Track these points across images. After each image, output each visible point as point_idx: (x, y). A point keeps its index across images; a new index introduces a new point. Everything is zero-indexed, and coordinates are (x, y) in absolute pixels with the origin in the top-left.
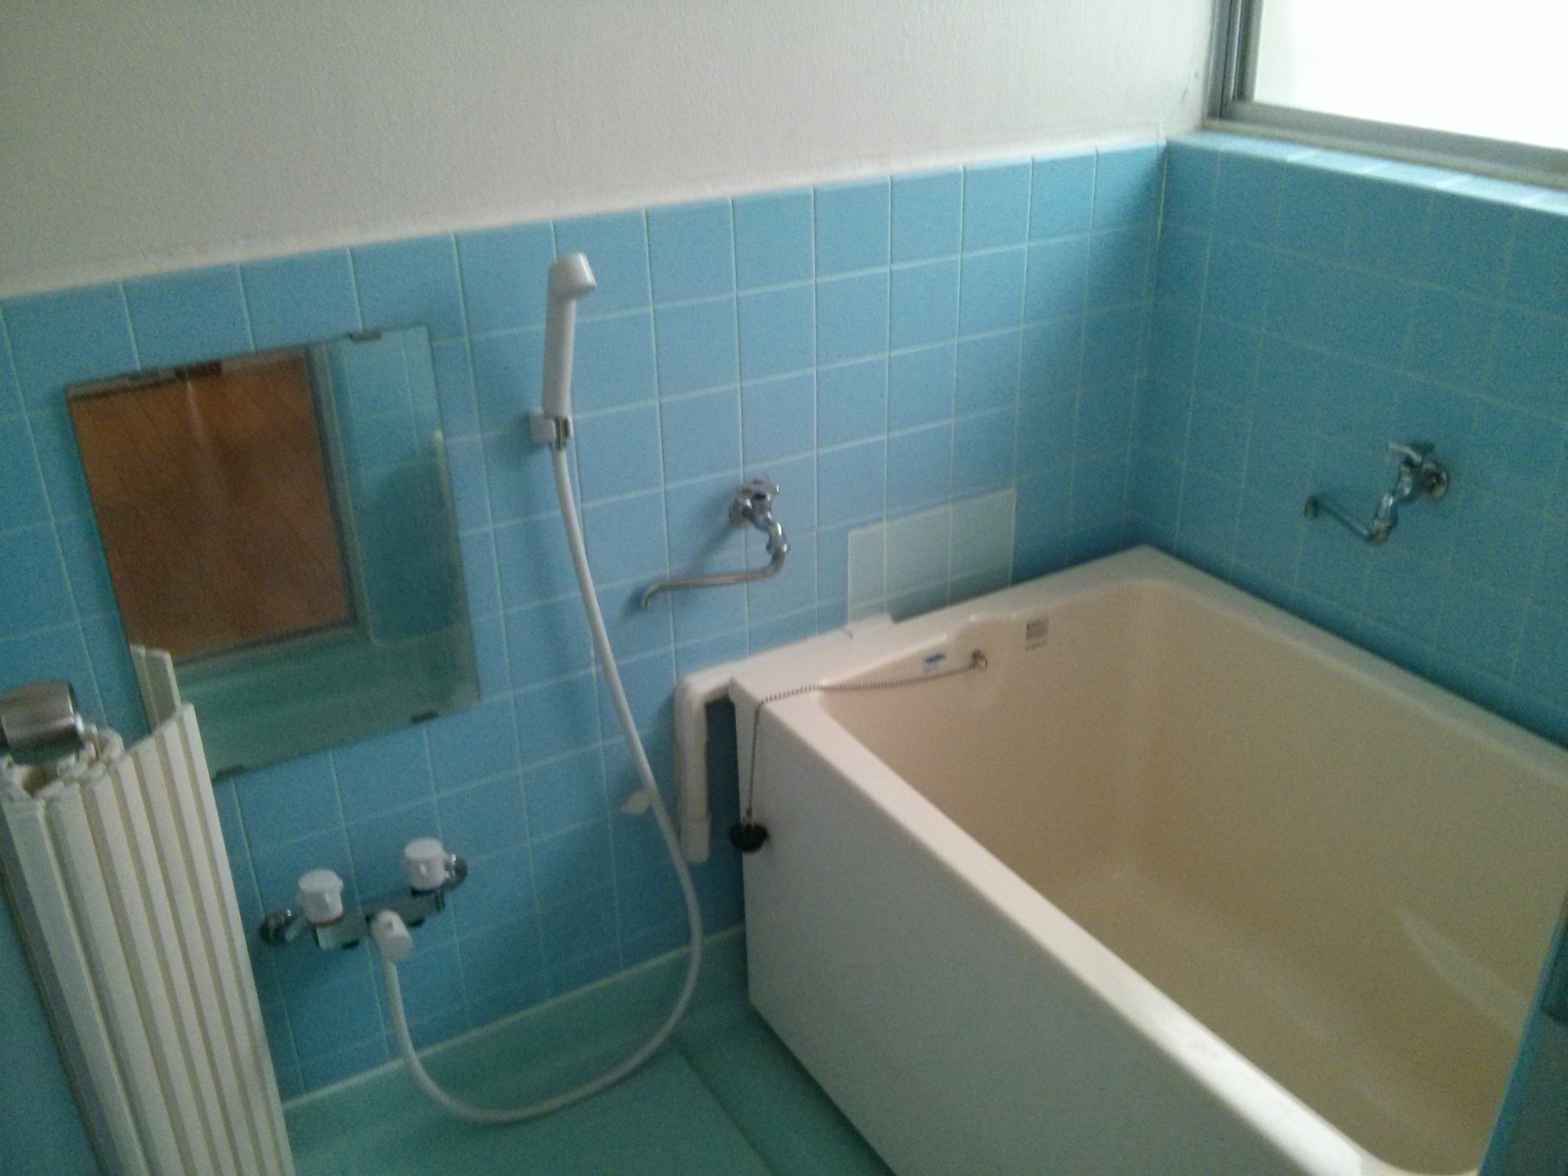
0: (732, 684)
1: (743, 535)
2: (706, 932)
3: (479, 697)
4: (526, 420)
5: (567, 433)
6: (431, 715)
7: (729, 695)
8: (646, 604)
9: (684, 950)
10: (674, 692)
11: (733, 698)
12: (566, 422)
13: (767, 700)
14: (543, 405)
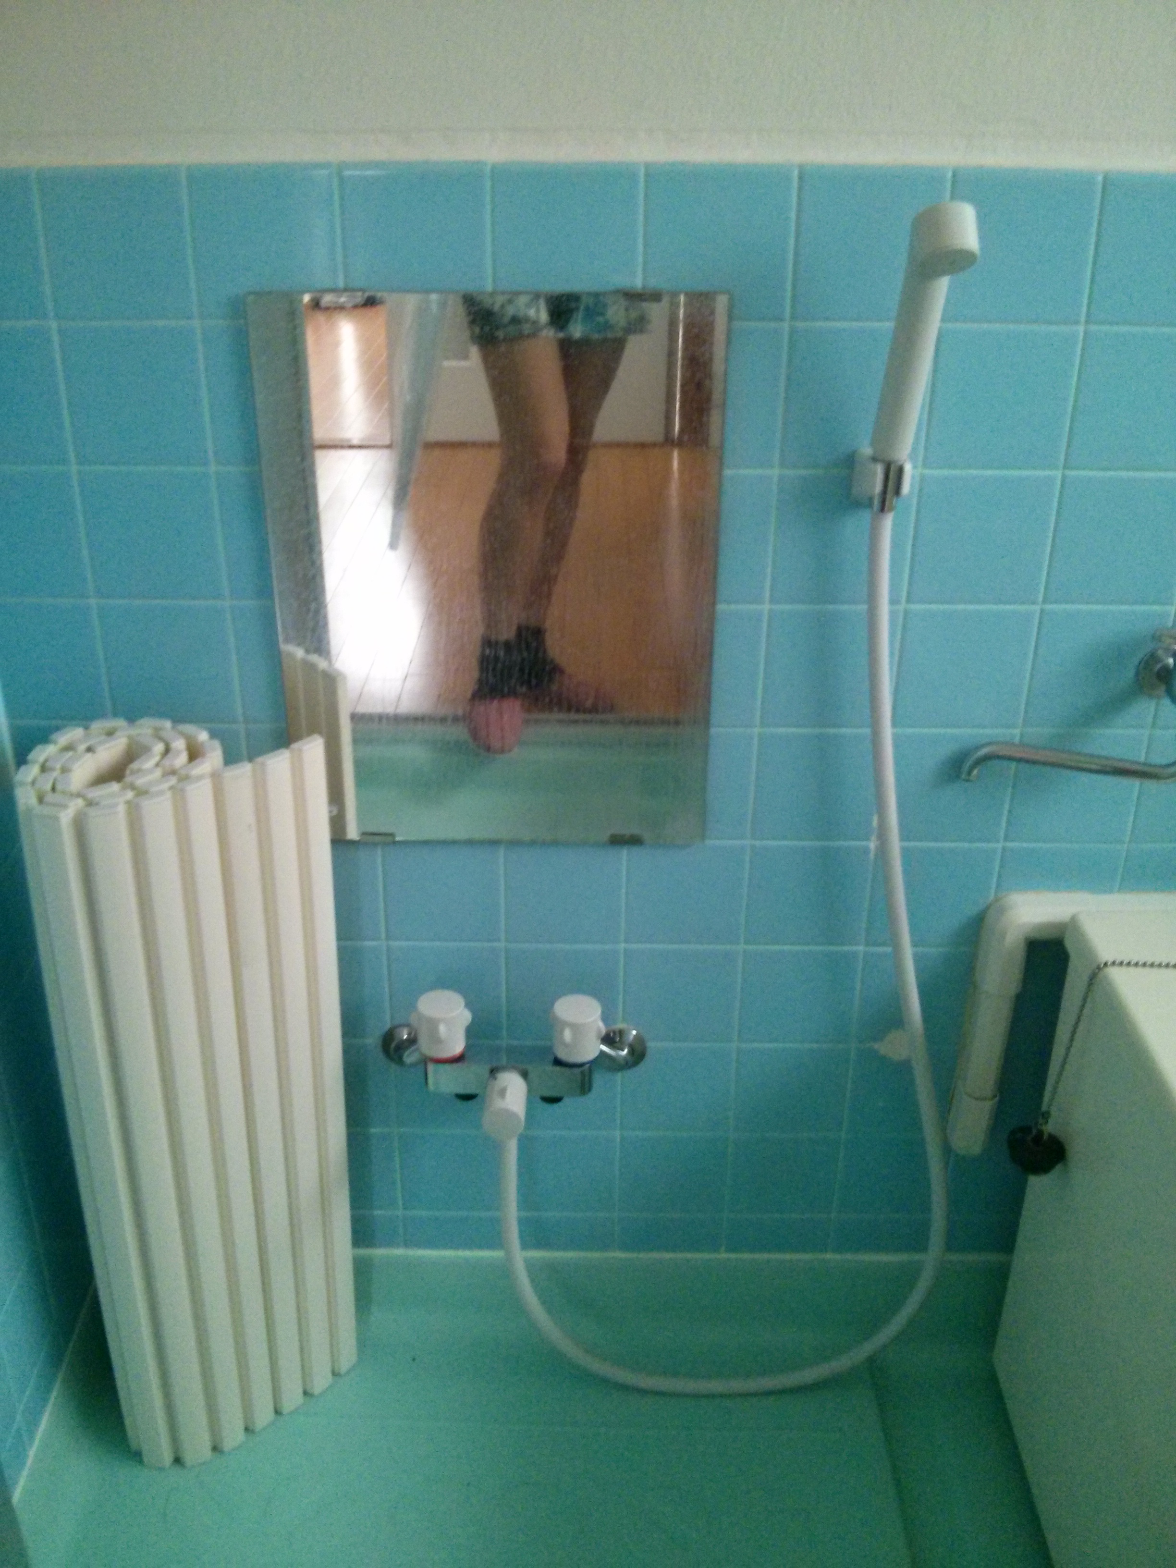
0: (1072, 926)
1: (1152, 709)
2: (949, 1247)
3: (703, 837)
4: (850, 461)
5: (897, 491)
6: (634, 841)
7: (1065, 939)
8: (969, 773)
9: (917, 1257)
10: (988, 908)
11: (1069, 945)
12: (900, 471)
13: (1114, 963)
14: (872, 444)
